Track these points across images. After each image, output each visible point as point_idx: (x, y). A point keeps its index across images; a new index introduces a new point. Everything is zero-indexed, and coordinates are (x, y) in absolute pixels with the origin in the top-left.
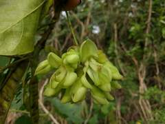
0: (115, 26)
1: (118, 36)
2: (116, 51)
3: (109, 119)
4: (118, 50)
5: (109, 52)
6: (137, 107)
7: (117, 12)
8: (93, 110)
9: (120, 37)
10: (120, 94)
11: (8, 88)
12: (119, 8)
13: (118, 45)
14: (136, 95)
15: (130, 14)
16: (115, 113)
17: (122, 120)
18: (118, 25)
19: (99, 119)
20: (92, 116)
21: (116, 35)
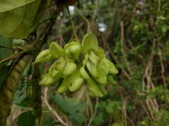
3: (115, 118)
6: (144, 107)
7: (125, 9)
8: (98, 109)
9: (127, 35)
10: (126, 93)
12: (127, 5)
14: (143, 94)
15: (138, 12)
16: (120, 112)
17: (128, 120)
18: (124, 22)
19: (104, 118)
20: (97, 115)
21: (122, 33)
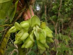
0: (46, 7)
1: (47, 11)
2: (45, 18)
4: (46, 17)
5: (42, 18)
11: (4, 43)
13: (46, 15)
